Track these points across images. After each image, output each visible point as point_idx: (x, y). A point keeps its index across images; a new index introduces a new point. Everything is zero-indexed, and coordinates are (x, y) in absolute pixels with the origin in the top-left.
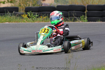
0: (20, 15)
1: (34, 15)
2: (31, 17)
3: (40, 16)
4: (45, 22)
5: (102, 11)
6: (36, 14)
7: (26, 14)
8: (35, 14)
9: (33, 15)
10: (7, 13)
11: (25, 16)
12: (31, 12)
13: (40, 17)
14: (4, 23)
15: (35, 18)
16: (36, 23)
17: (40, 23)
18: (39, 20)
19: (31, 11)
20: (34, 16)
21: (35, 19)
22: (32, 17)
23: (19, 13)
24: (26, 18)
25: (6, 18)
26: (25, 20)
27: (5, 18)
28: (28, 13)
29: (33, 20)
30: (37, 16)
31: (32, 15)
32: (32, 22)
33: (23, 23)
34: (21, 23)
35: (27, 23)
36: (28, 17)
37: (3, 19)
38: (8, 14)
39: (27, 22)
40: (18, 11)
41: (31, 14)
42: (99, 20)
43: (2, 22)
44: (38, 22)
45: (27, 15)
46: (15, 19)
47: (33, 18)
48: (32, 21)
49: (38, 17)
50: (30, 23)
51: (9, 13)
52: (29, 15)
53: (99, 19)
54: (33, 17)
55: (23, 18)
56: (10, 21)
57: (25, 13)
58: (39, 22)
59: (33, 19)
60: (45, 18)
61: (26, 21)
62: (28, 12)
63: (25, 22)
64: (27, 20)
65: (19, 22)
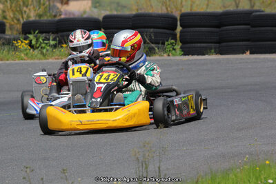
0: (9, 42)
1: (46, 42)
2: (38, 45)
3: (60, 43)
5: (218, 27)
6: (51, 38)
7: (25, 39)
8: (49, 40)
9: (44, 40)
11: (22, 45)
12: (39, 35)
13: (62, 47)
15: (48, 48)
16: (50, 60)
17: (60, 61)
18: (57, 53)
19: (37, 32)
20: (47, 44)
21: (47, 50)
22: (40, 45)
23: (8, 37)
24: (26, 50)
26: (23, 55)
28: (31, 36)
29: (42, 53)
30: (52, 43)
31: (41, 40)
32: (40, 59)
33: (17, 61)
34: (12, 62)
35: (29, 61)
36: (30, 45)
39: (28, 58)
41: (37, 40)
42: (213, 51)
44: (56, 59)
45: (27, 42)
47: (44, 48)
48: (42, 57)
49: (55, 46)
50: (36, 61)
52: (33, 42)
53: (211, 49)
54: (43, 45)
55: (16, 49)
57: (22, 37)
58: (58, 59)
59: (44, 51)
61: (25, 57)
62: (30, 33)
63: (22, 59)
64: (27, 54)
65: (8, 60)
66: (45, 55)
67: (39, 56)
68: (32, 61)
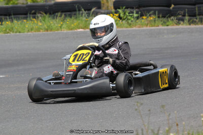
1: (131, 14)
3: (142, 15)
4: (152, 26)
6: (135, 12)
7: (116, 13)
8: (133, 13)
9: (129, 13)
10: (81, 12)
11: (114, 17)
12: (126, 10)
13: (143, 18)
14: (76, 30)
15: (132, 19)
16: (134, 28)
17: (142, 28)
18: (139, 23)
19: (124, 7)
20: (131, 16)
21: (132, 21)
22: (126, 17)
23: (103, 11)
25: (79, 21)
27: (76, 22)
28: (120, 11)
29: (128, 23)
30: (135, 15)
31: (127, 14)
32: (127, 27)
36: (120, 17)
37: (73, 23)
38: (82, 14)
40: (100, 8)
41: (125, 13)
43: (72, 29)
44: (138, 27)
45: (117, 15)
47: (130, 19)
49: (138, 18)
50: (124, 29)
51: (84, 12)
52: (122, 15)
54: (129, 17)
56: (85, 27)
58: (140, 27)
59: (130, 21)
60: (152, 18)
62: (119, 8)
64: (117, 24)
66: (130, 25)
67: (126, 25)
68: (121, 29)
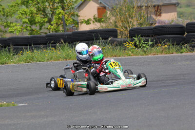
0: (120, 44)
1: (146, 42)
2: (140, 45)
3: (156, 43)
4: (167, 54)
6: (150, 40)
7: (132, 41)
8: (148, 41)
9: (144, 41)
10: (98, 41)
11: (130, 46)
12: (141, 38)
13: (157, 46)
15: (148, 47)
16: (150, 56)
17: (157, 56)
18: (154, 50)
19: (140, 36)
20: (146, 44)
21: (147, 49)
22: (142, 45)
23: (119, 40)
24: (132, 49)
26: (130, 53)
28: (136, 39)
29: (143, 51)
30: (150, 43)
31: (142, 42)
32: (142, 55)
33: (126, 57)
34: (123, 57)
35: (134, 57)
36: (136, 46)
39: (134, 55)
40: (116, 37)
41: (140, 41)
44: (153, 55)
45: (133, 43)
46: (111, 50)
47: (145, 47)
49: (152, 46)
50: (140, 57)
51: (101, 40)
52: (137, 43)
54: (144, 45)
55: (125, 48)
57: (129, 39)
58: (155, 54)
59: (145, 49)
60: (166, 46)
61: (132, 54)
62: (135, 37)
63: (130, 56)
64: (133, 52)
65: (120, 56)
66: (145, 52)
67: (142, 53)
68: (137, 57)
